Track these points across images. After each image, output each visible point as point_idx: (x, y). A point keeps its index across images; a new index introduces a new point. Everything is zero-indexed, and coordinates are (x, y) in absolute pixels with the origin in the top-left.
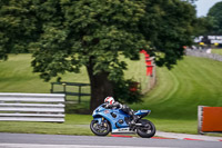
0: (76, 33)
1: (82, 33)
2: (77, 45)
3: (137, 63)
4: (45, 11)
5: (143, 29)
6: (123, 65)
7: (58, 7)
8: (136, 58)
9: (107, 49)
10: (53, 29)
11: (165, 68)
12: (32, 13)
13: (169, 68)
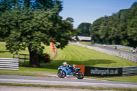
0: (24, 34)
1: (27, 34)
2: (24, 39)
3: (49, 47)
4: (12, 25)
5: (51, 33)
6: (43, 47)
7: (17, 23)
8: (48, 45)
9: (37, 41)
10: (14, 32)
11: (60, 49)
12: (6, 25)
13: (62, 49)
